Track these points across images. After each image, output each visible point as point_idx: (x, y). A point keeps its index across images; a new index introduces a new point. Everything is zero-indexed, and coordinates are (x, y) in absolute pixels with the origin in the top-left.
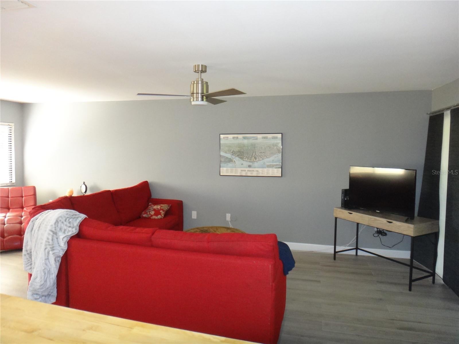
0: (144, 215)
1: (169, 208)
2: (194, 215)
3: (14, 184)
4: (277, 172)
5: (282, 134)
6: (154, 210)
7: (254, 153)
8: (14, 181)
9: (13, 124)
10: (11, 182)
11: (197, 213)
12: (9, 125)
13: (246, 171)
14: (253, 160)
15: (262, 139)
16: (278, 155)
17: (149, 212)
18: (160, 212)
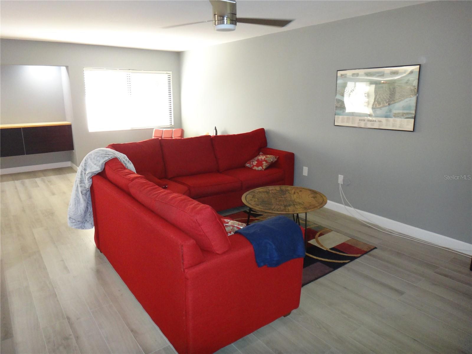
0: (248, 165)
1: (275, 160)
2: (305, 171)
3: (173, 126)
4: (408, 125)
5: (420, 65)
6: (258, 160)
7: (378, 96)
8: (173, 124)
9: (171, 72)
10: (171, 124)
11: (308, 170)
12: (167, 73)
13: (366, 120)
14: (376, 106)
15: (391, 74)
16: (410, 98)
17: (253, 162)
18: (262, 163)
